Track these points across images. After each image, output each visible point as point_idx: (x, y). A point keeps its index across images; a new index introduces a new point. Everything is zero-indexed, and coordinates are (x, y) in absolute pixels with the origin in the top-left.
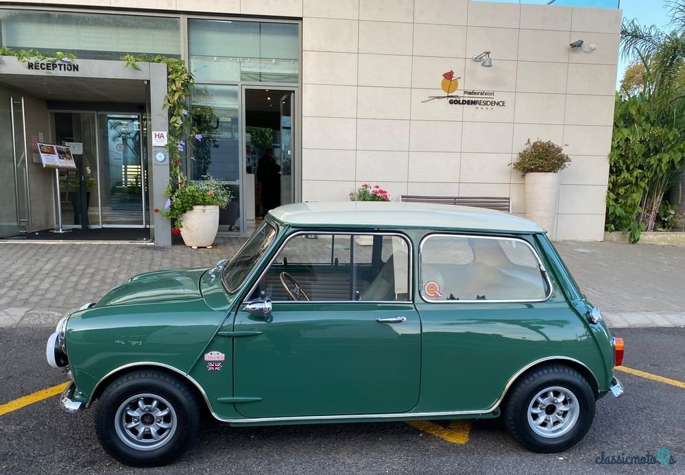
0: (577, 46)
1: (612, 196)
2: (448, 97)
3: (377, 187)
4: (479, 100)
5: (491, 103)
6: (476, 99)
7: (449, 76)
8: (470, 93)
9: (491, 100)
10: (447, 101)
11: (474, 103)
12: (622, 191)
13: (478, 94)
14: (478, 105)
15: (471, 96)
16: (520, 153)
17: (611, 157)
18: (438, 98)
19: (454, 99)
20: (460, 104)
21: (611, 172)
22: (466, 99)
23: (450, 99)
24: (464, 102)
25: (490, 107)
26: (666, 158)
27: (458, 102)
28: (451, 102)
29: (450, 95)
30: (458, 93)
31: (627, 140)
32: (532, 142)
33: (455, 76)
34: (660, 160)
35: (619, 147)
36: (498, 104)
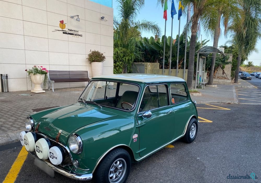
0: (102, 18)
1: (115, 70)
2: (62, 31)
3: (42, 67)
4: (74, 33)
5: (78, 35)
6: (73, 33)
7: (62, 22)
8: (70, 30)
9: (78, 34)
10: (62, 32)
11: (72, 34)
12: (117, 68)
13: (73, 31)
14: (73, 35)
15: (70, 31)
16: (88, 55)
17: (114, 57)
18: (59, 30)
19: (65, 32)
20: (67, 34)
21: (114, 62)
22: (69, 32)
23: (63, 31)
24: (69, 34)
25: (77, 36)
26: (127, 59)
27: (66, 33)
28: (64, 33)
29: (63, 30)
30: (66, 29)
31: (117, 52)
32: (92, 51)
33: (64, 22)
34: (125, 59)
35: (115, 54)
36: (80, 36)
